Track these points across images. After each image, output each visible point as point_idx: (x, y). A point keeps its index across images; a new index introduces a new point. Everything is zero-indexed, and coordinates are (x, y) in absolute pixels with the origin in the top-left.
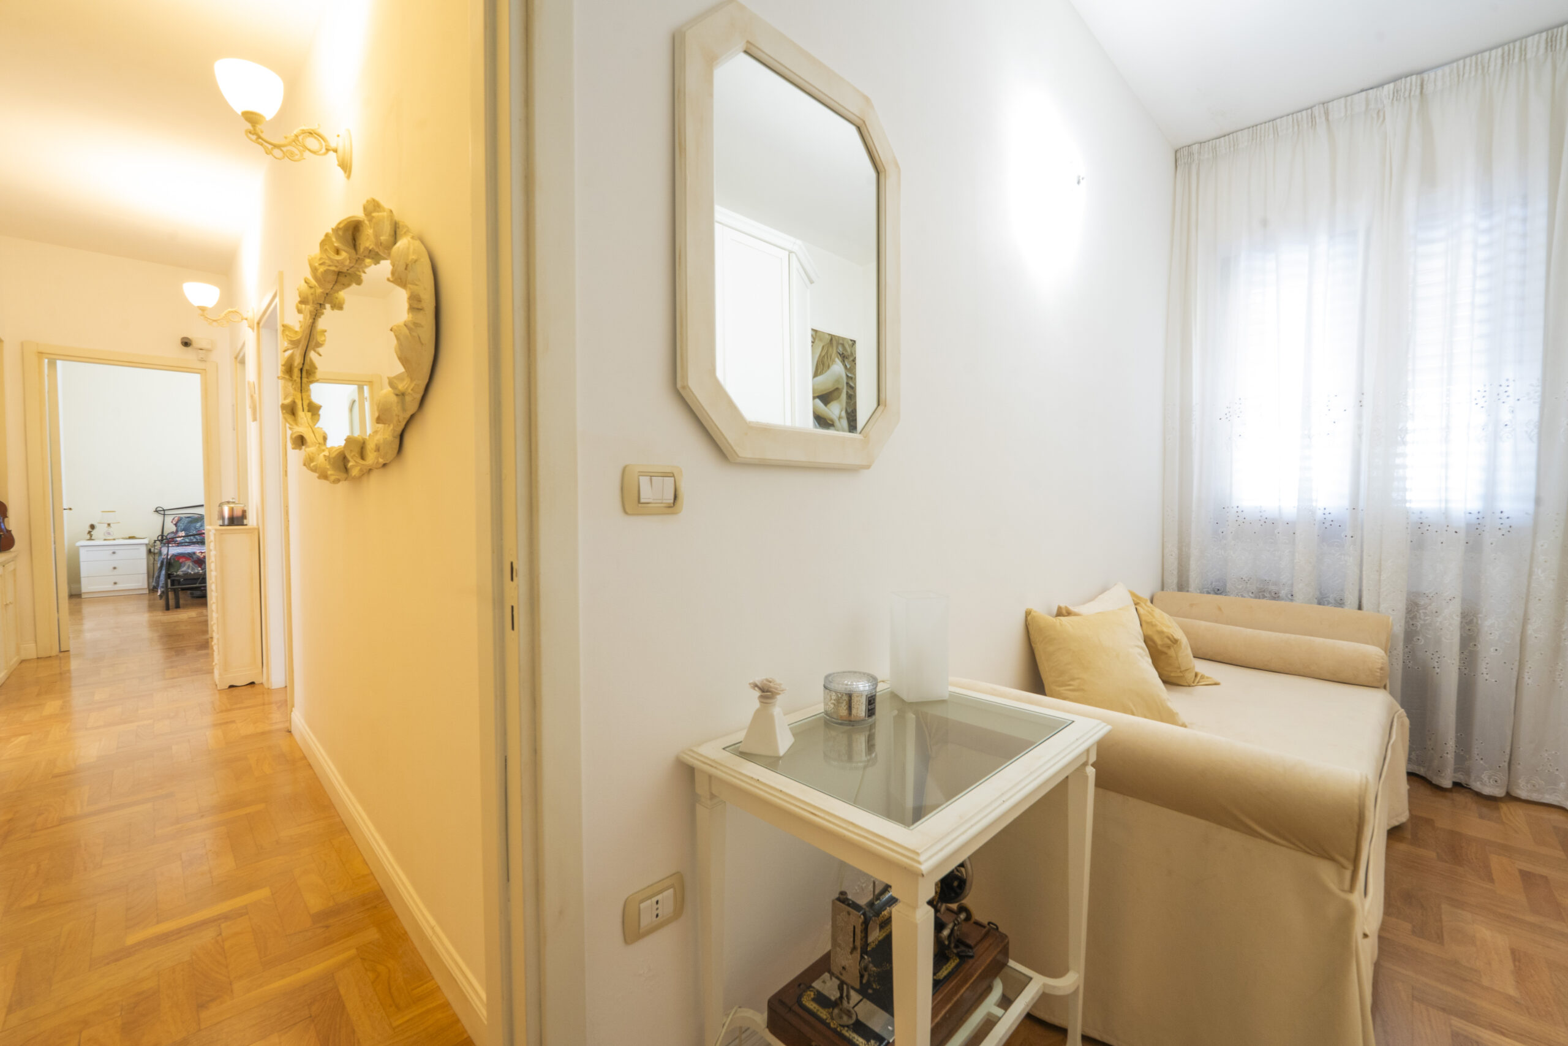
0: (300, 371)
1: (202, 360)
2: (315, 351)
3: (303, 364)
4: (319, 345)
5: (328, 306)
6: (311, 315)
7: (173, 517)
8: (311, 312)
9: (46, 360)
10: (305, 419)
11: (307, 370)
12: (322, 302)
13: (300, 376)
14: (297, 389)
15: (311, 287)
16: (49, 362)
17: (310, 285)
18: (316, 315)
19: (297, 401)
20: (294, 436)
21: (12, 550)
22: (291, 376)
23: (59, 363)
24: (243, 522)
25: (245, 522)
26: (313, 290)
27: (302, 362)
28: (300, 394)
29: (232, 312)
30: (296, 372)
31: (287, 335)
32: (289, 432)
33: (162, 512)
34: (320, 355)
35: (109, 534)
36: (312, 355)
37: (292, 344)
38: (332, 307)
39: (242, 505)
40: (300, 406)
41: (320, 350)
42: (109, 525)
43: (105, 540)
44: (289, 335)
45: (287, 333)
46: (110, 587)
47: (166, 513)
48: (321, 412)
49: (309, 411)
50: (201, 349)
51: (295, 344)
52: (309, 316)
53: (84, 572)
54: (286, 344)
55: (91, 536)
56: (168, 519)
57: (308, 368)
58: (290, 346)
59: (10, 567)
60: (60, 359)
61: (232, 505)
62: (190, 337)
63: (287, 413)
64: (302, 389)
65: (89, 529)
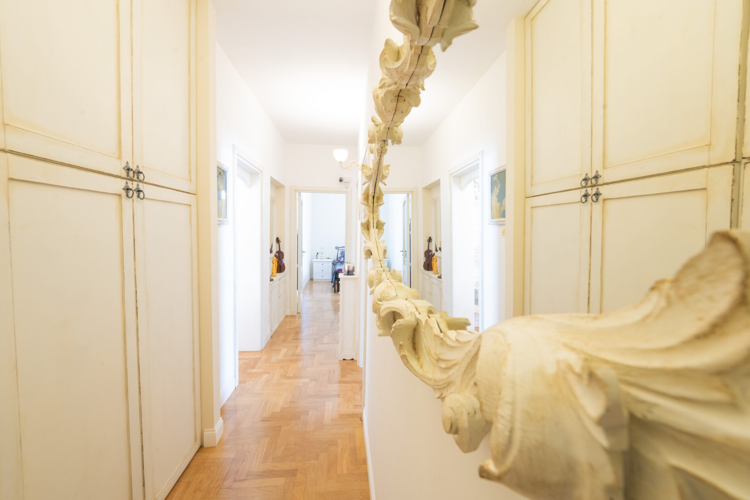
0: (372, 198)
1: (347, 187)
2: (382, 182)
3: (374, 193)
4: (384, 177)
5: (390, 141)
6: (378, 153)
7: (341, 250)
8: (378, 150)
9: (298, 193)
10: (374, 234)
11: (377, 197)
12: (385, 139)
13: (373, 202)
14: (370, 211)
15: (377, 125)
16: (299, 193)
17: (376, 123)
18: (382, 152)
19: (370, 220)
20: (366, 249)
21: (285, 271)
22: (368, 202)
23: (302, 193)
24: (353, 273)
25: (354, 273)
26: (378, 127)
27: (374, 192)
28: (372, 214)
29: (353, 162)
30: (371, 198)
31: (364, 172)
32: (364, 245)
33: (337, 248)
34: (385, 185)
35: (322, 257)
36: (380, 185)
37: (367, 179)
38: (392, 141)
39: (353, 264)
40: (372, 224)
41: (385, 181)
42: (322, 253)
43: (321, 259)
44: (366, 172)
45: (364, 170)
46: (321, 278)
47: (339, 249)
48: (385, 227)
49: (377, 228)
50: (346, 182)
51: (369, 178)
52: (377, 155)
53: (314, 272)
54: (365, 180)
55: (317, 257)
56: (339, 251)
57: (378, 196)
58: (367, 180)
59: (283, 279)
60: (302, 192)
61: (349, 265)
62: (342, 178)
63: (364, 228)
64: (374, 211)
65: (317, 254)
